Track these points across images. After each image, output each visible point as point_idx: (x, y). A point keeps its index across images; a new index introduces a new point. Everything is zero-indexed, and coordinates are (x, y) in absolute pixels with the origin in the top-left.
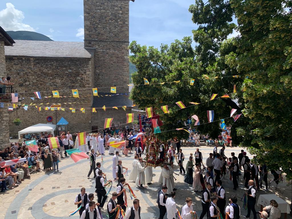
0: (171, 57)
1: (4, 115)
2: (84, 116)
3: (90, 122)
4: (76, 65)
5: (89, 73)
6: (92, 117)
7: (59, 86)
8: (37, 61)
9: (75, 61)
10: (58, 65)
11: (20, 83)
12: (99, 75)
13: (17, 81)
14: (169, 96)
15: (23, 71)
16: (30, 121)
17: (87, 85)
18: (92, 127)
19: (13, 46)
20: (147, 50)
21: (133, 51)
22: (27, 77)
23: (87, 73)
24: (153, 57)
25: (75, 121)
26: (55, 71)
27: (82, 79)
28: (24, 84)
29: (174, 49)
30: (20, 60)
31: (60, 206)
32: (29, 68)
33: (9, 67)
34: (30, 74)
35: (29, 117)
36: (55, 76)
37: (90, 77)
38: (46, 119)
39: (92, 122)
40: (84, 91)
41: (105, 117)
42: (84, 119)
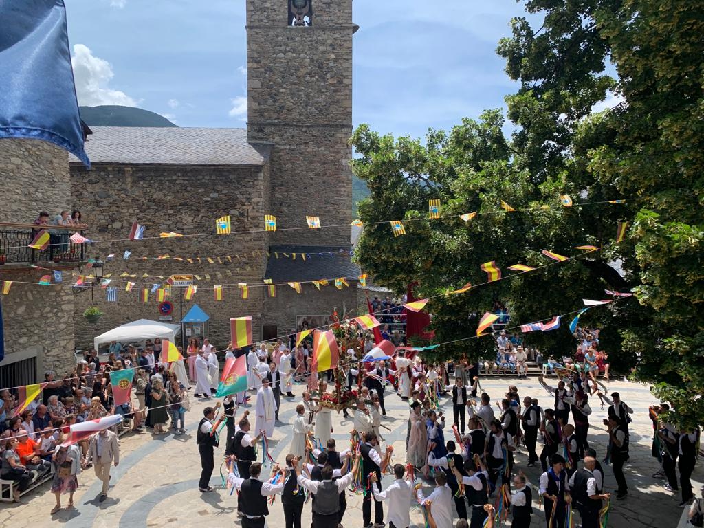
0: (453, 159)
1: (64, 298)
3: (259, 315)
4: (228, 182)
5: (258, 199)
6: (264, 304)
7: (189, 231)
8: (140, 174)
9: (226, 173)
10: (186, 182)
11: (100, 226)
12: (281, 205)
13: (94, 221)
14: (448, 253)
15: (109, 196)
16: (122, 312)
17: (254, 229)
18: (264, 327)
19: (88, 140)
20: (394, 146)
21: (361, 148)
22: (117, 211)
23: (253, 200)
24: (410, 161)
25: (224, 314)
26: (180, 195)
27: (242, 215)
28: (110, 227)
29: (461, 140)
30: (102, 173)
31: (187, 517)
32: (123, 190)
33: (78, 188)
34: (122, 204)
35: (118, 304)
36: (181, 207)
37: (260, 210)
38: (157, 310)
39: (263, 314)
40: (247, 242)
41: (294, 304)
42: (246, 308)
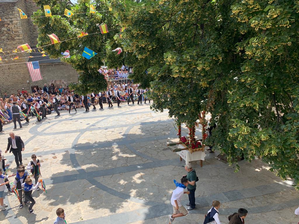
2: (19, 75)
3: (28, 81)
5: (17, 22)
6: (29, 76)
17: (17, 38)
23: (14, 22)
25: (9, 82)
27: (9, 30)
37: (19, 28)
39: (30, 81)
40: (14, 45)
41: (45, 75)
42: (21, 79)
